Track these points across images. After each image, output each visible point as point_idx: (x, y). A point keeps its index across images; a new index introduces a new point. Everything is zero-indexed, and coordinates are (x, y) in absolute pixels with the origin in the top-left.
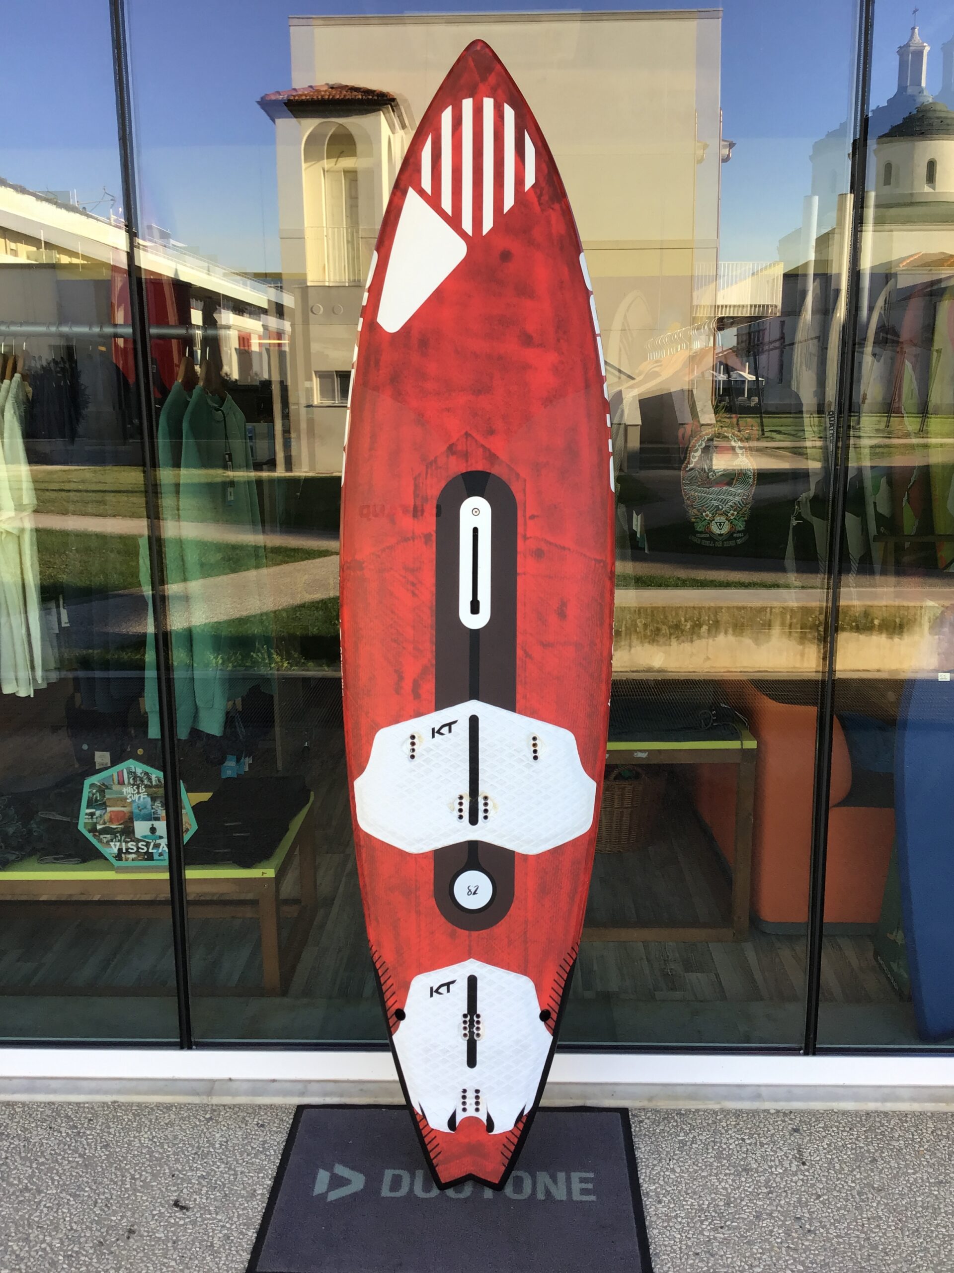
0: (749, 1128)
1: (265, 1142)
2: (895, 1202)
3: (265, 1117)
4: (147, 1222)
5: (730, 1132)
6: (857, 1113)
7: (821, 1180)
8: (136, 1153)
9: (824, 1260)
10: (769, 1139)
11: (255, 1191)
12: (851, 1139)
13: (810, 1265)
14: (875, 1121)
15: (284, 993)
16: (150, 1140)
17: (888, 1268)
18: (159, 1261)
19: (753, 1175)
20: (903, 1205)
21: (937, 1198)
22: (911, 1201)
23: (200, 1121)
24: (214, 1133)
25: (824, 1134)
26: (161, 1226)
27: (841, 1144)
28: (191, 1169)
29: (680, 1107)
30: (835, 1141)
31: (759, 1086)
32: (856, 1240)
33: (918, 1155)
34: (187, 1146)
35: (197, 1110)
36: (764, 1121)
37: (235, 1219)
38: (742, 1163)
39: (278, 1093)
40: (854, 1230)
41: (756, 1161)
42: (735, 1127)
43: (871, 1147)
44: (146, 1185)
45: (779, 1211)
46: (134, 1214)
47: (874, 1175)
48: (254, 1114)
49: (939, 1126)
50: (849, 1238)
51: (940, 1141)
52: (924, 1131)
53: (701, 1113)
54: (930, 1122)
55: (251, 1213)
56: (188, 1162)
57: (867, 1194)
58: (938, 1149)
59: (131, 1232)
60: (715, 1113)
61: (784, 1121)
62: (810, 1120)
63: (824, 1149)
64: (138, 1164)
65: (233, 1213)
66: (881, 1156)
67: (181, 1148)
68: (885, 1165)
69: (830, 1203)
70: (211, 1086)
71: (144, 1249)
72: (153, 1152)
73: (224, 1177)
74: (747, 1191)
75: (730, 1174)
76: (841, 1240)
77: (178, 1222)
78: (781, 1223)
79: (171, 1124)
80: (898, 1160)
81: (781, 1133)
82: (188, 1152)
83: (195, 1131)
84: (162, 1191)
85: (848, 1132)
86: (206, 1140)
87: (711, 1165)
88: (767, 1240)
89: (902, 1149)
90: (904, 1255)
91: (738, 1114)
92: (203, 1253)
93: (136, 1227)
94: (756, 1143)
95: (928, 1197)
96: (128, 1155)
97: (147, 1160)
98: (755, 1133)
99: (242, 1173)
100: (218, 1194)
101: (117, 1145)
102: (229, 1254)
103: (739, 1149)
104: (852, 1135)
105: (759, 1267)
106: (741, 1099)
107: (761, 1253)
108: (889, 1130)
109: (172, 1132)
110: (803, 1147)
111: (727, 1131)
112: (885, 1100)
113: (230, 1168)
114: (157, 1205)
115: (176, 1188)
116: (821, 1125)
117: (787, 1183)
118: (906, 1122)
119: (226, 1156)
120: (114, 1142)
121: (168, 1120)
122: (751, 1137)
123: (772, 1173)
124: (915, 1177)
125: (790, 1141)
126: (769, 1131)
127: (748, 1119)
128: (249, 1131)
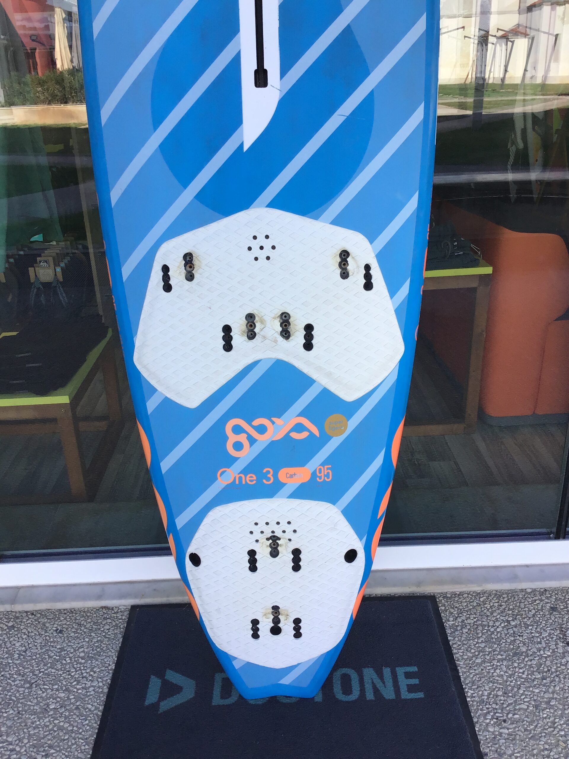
0: (511, 610)
1: (62, 649)
3: (65, 622)
5: (495, 614)
10: (532, 618)
11: (48, 705)
23: (3, 629)
24: (14, 642)
29: (446, 591)
31: (514, 567)
35: (1, 619)
36: (523, 601)
37: (26, 741)
38: (512, 647)
39: (77, 597)
41: (525, 644)
42: (498, 609)
45: (556, 699)
48: (54, 619)
53: (466, 595)
55: (42, 732)
60: (478, 594)
61: (541, 600)
62: (565, 597)
65: (24, 733)
70: (15, 594)
73: (18, 691)
74: (522, 678)
75: (502, 660)
78: (560, 712)
81: (541, 613)
87: (483, 651)
88: (550, 734)
91: (499, 595)
94: (520, 624)
98: (517, 615)
99: (38, 685)
100: (11, 712)
103: (506, 632)
106: (499, 580)
107: (546, 749)
110: (564, 626)
111: (492, 614)
113: (26, 681)
119: (24, 668)
123: (541, 657)
125: (551, 621)
126: (531, 611)
127: (508, 600)
128: (47, 638)
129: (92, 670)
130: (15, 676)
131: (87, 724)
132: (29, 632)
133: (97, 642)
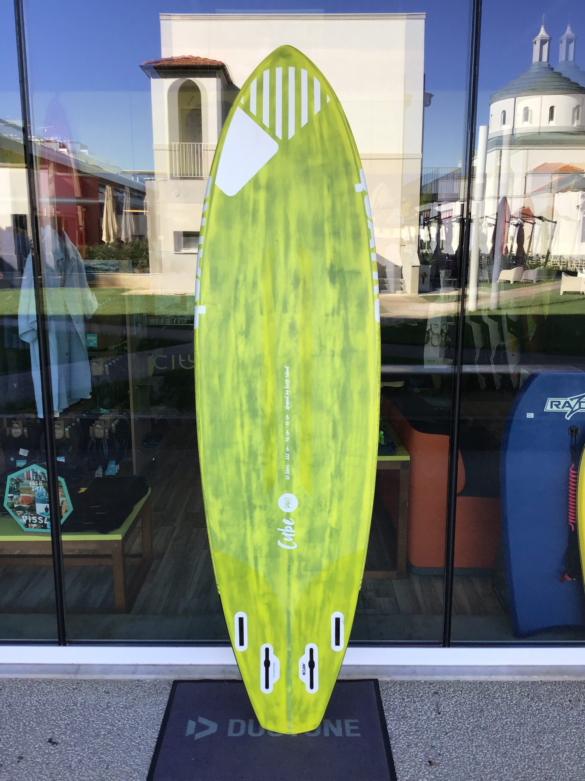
0: (407, 692)
1: (109, 703)
2: (493, 736)
3: (110, 687)
4: (32, 752)
5: (396, 695)
6: (474, 683)
7: (449, 723)
8: (28, 709)
9: (447, 772)
10: (419, 698)
11: (100, 732)
12: (469, 698)
13: (438, 775)
14: (485, 687)
15: (128, 611)
16: (37, 701)
17: (485, 776)
18: (37, 776)
19: (407, 720)
20: (498, 738)
21: (519, 733)
22: (503, 735)
23: (69, 690)
24: (77, 697)
25: (453, 695)
26: (39, 754)
27: (462, 701)
28: (62, 720)
30: (459, 699)
31: (415, 666)
32: (467, 759)
33: (510, 707)
34: (60, 705)
35: (67, 683)
36: (417, 688)
38: (402, 713)
39: (118, 672)
40: (467, 753)
41: (410, 712)
42: (399, 692)
43: (481, 703)
44: (33, 730)
45: (422, 742)
46: (23, 747)
47: (482, 720)
48: (103, 685)
49: (524, 690)
50: (463, 759)
51: (523, 699)
52: (514, 693)
54: (518, 687)
55: (96, 746)
56: (59, 715)
57: (476, 731)
58: (522, 704)
59: (21, 758)
60: (388, 683)
61: (429, 688)
62: (445, 687)
63: (452, 704)
64: (29, 716)
65: (85, 746)
66: (487, 708)
67: (57, 706)
68: (488, 714)
69: (453, 737)
70: (78, 668)
71: (28, 768)
72: (39, 709)
73: (81, 724)
74: (403, 730)
75: (393, 720)
76: (458, 760)
77: (50, 752)
78: (422, 750)
79: (51, 692)
80: (497, 710)
81: (427, 695)
82: (60, 709)
83: (66, 696)
84: (42, 733)
85: (468, 694)
86: (72, 701)
88: (412, 761)
89: (500, 704)
90: (496, 769)
91: (402, 683)
92: (64, 771)
93: (23, 755)
94: (411, 701)
95: (513, 733)
96: (23, 711)
97: (35, 714)
98: (411, 695)
99: (93, 721)
100: (77, 735)
101: (17, 706)
102: (81, 771)
103: (400, 705)
104: (470, 695)
105: (407, 776)
106: (404, 674)
107: (409, 768)
108: (493, 692)
109: (51, 696)
110: (440, 703)
111: (394, 694)
112: (491, 674)
113: (85, 719)
114: (38, 741)
115: (50, 731)
116: (452, 690)
117: (428, 726)
118: (503, 687)
119: (84, 712)
120: (14, 703)
121: (49, 690)
122: (408, 697)
123: (419, 719)
124: (506, 720)
125: (432, 700)
126: (420, 693)
127: (407, 686)
128: (99, 696)
129: (128, 715)
130: (79, 716)
131: (125, 743)
132: (86, 692)
133: (132, 699)
